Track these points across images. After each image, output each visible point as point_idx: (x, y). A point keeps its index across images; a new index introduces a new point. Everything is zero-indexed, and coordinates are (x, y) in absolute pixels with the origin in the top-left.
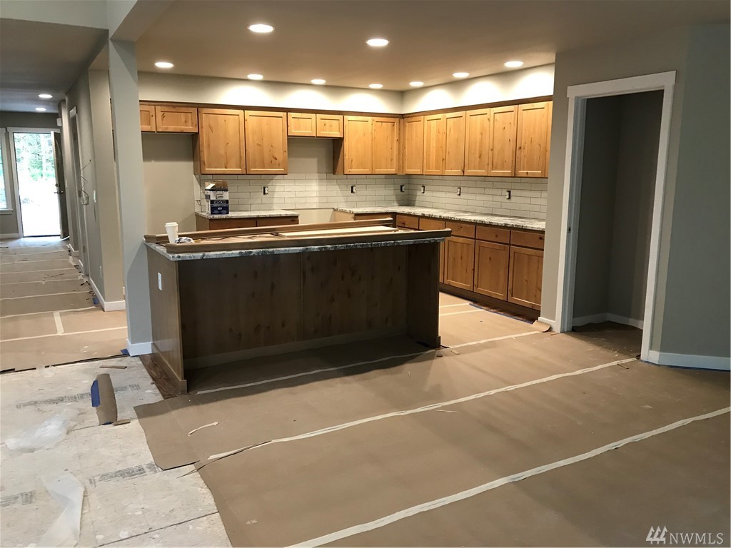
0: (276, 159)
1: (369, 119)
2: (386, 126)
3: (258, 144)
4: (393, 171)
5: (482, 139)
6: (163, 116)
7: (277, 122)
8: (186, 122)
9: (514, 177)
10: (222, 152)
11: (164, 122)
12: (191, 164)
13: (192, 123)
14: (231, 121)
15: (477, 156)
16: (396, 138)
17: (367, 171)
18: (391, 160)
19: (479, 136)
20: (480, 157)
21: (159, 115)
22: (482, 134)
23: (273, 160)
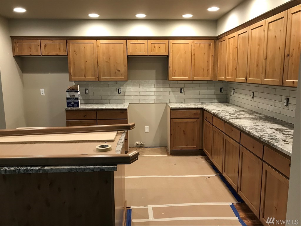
0: (119, 71)
1: (189, 41)
2: (204, 46)
3: (107, 62)
4: (209, 78)
5: (259, 49)
6: (46, 46)
7: (120, 47)
8: (59, 49)
9: (282, 86)
10: (83, 67)
11: (46, 49)
12: (67, 75)
13: (63, 49)
14: (88, 47)
15: (255, 65)
16: (211, 54)
17: (187, 78)
18: (208, 70)
19: (257, 47)
20: (257, 66)
21: (43, 45)
22: (259, 45)
23: (117, 72)
